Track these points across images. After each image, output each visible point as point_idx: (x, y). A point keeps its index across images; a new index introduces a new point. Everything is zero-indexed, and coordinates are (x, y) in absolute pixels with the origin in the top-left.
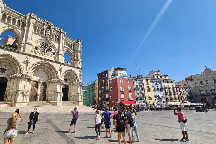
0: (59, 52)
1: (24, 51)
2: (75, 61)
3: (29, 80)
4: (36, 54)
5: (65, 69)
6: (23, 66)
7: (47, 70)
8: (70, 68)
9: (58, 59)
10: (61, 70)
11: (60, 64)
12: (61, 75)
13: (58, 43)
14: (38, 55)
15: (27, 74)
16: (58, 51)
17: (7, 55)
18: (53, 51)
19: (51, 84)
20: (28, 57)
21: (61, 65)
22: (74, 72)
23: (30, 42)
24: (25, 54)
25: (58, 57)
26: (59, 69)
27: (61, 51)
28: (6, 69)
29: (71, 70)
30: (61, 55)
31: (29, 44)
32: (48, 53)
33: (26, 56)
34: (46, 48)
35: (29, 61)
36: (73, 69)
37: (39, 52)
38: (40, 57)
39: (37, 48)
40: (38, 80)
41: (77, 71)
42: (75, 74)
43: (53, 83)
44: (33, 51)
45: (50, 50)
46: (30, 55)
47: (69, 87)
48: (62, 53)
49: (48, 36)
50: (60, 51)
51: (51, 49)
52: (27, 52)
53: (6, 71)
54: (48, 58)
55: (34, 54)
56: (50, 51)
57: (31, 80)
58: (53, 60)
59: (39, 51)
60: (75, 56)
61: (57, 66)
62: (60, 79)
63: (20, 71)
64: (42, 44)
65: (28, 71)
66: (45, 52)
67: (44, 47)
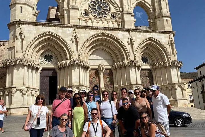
0: (123, 9)
1: (69, 22)
2: (157, 20)
3: (85, 68)
4: (87, 23)
5: (139, 38)
6: (73, 47)
7: (108, 47)
8: (148, 35)
9: (123, 23)
10: (131, 43)
11: (129, 30)
12: (133, 51)
14: (90, 24)
15: (80, 59)
16: (121, 9)
17: (49, 34)
18: (113, 10)
19: (118, 70)
20: (77, 30)
21: (129, 34)
22: (157, 42)
23: (74, 4)
24: (71, 27)
25: (123, 19)
26: (128, 42)
27: (127, 7)
28: (51, 56)
29: (151, 39)
30: (128, 14)
31: (73, 8)
32: (105, 16)
33: (73, 29)
34: (100, 7)
35: (79, 36)
36: (155, 36)
37: (90, 19)
38: (94, 25)
39: (86, 13)
40: (97, 67)
41: (163, 39)
42: (161, 46)
43: (123, 69)
44: (81, 19)
45: (107, 10)
46: (78, 27)
47: (154, 74)
48: (127, 10)
50: (124, 7)
51: (108, 8)
52: (73, 22)
53: (52, 58)
54: (106, 25)
55: (83, 24)
56: (107, 12)
57: (88, 68)
58: (116, 26)
59: (90, 16)
60: (154, 10)
61: (122, 37)
62: (132, 58)
63: (70, 54)
64: (92, 3)
65: (81, 53)
66: (99, 16)
67: (96, 7)
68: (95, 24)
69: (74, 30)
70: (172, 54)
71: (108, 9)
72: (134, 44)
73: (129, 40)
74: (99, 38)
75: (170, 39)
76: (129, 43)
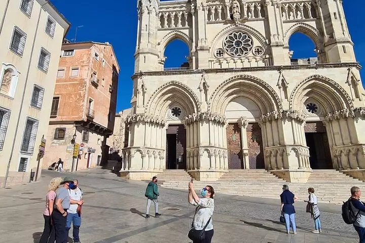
0: (270, 41)
1: (197, 67)
2: (326, 49)
4: (220, 64)
5: (297, 78)
7: (251, 94)
8: (312, 72)
9: (271, 59)
10: (284, 86)
11: (279, 69)
12: (286, 97)
13: (263, 20)
14: (225, 66)
16: (267, 41)
17: (173, 83)
18: (256, 43)
20: (206, 75)
21: (280, 73)
23: (203, 44)
24: (199, 73)
25: (271, 54)
26: (278, 85)
27: (276, 37)
28: (179, 109)
29: (316, 78)
30: (277, 46)
31: (202, 49)
32: (246, 53)
33: (202, 74)
34: (238, 43)
35: (208, 83)
36: (323, 72)
37: (225, 59)
38: (230, 67)
39: (220, 53)
41: (338, 76)
43: (273, 122)
44: (213, 61)
46: (207, 71)
48: (277, 40)
49: (237, 16)
50: (272, 37)
52: (202, 67)
53: (180, 112)
54: (247, 65)
55: (217, 66)
56: (249, 48)
58: (261, 64)
59: (226, 55)
61: (270, 78)
62: (285, 108)
63: (197, 106)
64: (228, 39)
65: (211, 105)
66: (238, 54)
67: (234, 44)
68: (232, 65)
69: (202, 76)
70: (354, 97)
71: (250, 44)
72: (287, 87)
73: (280, 82)
74: (235, 82)
75: (351, 75)
76: (280, 85)
